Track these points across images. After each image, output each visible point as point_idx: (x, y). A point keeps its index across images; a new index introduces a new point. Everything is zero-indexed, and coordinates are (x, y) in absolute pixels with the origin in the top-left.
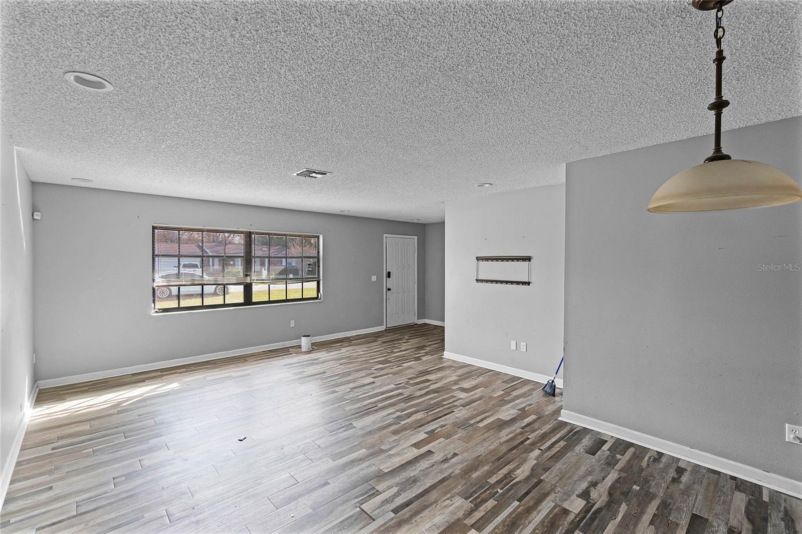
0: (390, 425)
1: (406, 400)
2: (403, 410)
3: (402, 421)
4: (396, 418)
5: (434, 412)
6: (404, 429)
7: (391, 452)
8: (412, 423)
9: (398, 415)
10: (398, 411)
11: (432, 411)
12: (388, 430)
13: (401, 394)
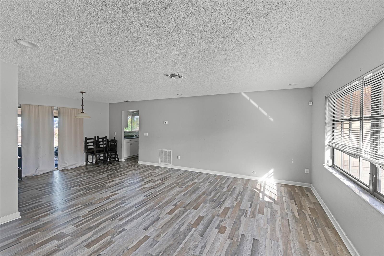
0: (127, 200)
1: (117, 216)
2: (120, 207)
3: (121, 202)
4: (125, 203)
5: (101, 210)
6: (120, 199)
7: (126, 191)
8: (116, 202)
9: (123, 205)
10: (123, 207)
11: (102, 210)
12: (128, 197)
13: (120, 220)
